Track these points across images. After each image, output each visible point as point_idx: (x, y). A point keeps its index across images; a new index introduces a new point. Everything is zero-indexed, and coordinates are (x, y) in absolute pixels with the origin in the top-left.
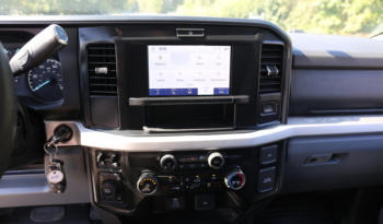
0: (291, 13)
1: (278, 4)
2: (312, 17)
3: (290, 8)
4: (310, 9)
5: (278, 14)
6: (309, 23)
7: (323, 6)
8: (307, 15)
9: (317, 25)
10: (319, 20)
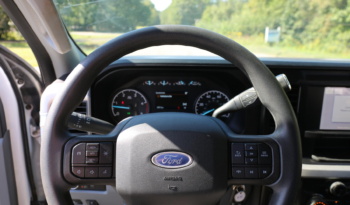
0: (308, 27)
1: (294, 19)
2: (328, 31)
3: (307, 22)
4: (327, 24)
5: (294, 27)
6: (326, 36)
7: (341, 20)
8: (324, 29)
9: (334, 39)
10: (336, 34)
